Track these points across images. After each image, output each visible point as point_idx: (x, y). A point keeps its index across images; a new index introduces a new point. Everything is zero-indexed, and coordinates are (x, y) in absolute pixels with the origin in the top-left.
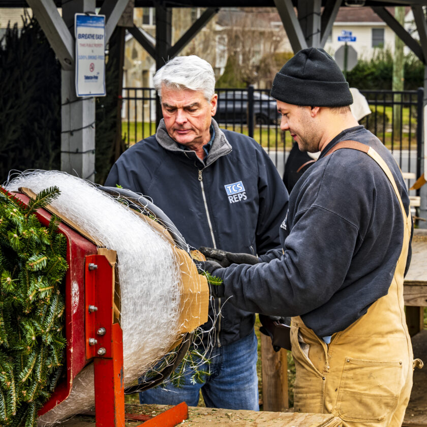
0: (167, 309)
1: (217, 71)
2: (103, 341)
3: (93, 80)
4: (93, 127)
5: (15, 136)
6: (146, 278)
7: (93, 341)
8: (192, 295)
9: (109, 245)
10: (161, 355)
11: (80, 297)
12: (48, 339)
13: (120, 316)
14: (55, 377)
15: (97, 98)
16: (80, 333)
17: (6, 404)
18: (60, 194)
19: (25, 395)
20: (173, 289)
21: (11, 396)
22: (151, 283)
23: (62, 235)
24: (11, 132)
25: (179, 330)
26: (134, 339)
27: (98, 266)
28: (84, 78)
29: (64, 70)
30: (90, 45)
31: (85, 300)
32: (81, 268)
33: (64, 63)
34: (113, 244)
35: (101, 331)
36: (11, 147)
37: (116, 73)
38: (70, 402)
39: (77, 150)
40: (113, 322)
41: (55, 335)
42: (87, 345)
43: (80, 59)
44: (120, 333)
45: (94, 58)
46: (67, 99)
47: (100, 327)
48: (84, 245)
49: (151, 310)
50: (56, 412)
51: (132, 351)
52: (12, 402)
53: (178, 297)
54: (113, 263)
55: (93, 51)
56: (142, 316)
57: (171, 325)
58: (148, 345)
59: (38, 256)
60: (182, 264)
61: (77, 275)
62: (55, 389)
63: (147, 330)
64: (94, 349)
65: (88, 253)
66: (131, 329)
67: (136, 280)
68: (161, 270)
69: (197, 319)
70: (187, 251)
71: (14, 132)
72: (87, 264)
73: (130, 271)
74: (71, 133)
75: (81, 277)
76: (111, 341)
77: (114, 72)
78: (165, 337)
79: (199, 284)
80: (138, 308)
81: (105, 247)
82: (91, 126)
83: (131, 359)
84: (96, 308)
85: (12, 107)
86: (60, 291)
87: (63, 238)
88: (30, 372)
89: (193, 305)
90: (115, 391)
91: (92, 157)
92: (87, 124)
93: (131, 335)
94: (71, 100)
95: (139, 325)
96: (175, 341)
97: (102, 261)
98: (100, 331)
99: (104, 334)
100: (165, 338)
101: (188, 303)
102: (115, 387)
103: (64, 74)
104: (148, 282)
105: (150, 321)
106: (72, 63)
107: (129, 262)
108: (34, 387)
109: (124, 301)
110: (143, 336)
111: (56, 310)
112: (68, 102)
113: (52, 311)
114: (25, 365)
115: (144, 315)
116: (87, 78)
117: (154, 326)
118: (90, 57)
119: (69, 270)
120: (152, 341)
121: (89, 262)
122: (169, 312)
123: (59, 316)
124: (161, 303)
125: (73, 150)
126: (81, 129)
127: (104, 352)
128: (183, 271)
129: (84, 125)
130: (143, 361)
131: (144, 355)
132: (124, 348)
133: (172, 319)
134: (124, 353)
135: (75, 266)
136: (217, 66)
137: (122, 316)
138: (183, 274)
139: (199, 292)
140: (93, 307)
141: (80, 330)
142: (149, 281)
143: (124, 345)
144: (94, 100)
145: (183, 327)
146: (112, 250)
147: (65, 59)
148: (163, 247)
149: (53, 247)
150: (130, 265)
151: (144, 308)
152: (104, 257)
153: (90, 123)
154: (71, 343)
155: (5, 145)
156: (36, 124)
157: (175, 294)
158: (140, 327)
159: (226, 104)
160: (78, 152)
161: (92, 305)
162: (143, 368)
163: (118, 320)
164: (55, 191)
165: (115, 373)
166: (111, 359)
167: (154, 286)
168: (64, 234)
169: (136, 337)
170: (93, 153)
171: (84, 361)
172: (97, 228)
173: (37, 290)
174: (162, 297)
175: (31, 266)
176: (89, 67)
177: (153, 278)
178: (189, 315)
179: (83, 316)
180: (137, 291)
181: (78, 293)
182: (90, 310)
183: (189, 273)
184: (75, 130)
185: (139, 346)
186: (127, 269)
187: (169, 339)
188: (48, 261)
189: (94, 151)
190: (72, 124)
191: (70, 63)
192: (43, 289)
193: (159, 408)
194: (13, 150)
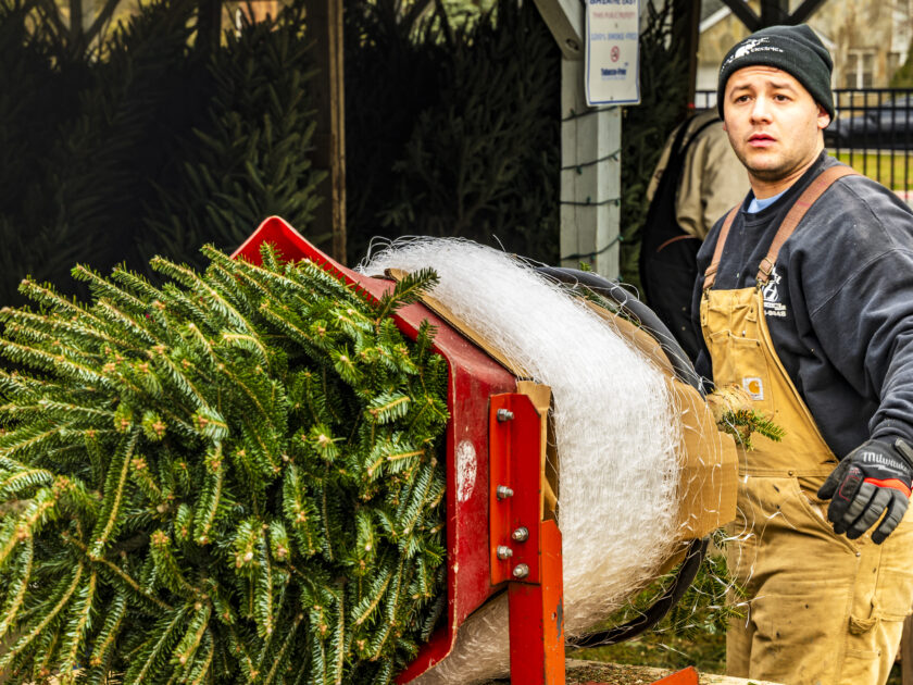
0: (652, 496)
1: (893, 58)
2: (525, 551)
3: (617, 76)
4: (616, 159)
5: (510, 175)
6: (610, 438)
7: (504, 551)
8: (705, 470)
9: (540, 375)
10: (644, 579)
11: (478, 472)
12: (411, 547)
13: (557, 506)
14: (430, 616)
15: (624, 108)
16: (478, 536)
17: (327, 663)
18: (438, 282)
19: (362, 648)
20: (665, 457)
21: (335, 648)
22: (621, 447)
23: (439, 358)
24: (502, 170)
25: (679, 534)
26: (585, 549)
27: (515, 413)
28: (600, 72)
29: (566, 59)
30: (611, 16)
31: (489, 476)
32: (482, 418)
33: (565, 47)
34: (546, 373)
35: (520, 534)
36: (504, 193)
37: (684, 64)
38: (469, 660)
39: (588, 199)
40: (542, 518)
41: (427, 540)
42: (494, 559)
43: (594, 39)
44: (557, 538)
45: (619, 37)
46: (572, 111)
47: (519, 527)
48: (489, 375)
49: (620, 497)
50: (446, 677)
51: (583, 572)
52: (335, 660)
53: (675, 473)
54: (542, 409)
55: (616, 26)
56: (602, 508)
57: (660, 524)
58: (614, 561)
59: (391, 395)
60: (686, 411)
61: (471, 431)
62: (430, 637)
63: (612, 532)
64: (509, 565)
65: (497, 390)
66: (580, 530)
67: (591, 441)
68: (642, 423)
69: (715, 515)
70: (696, 387)
71: (508, 168)
72: (493, 411)
73: (578, 424)
74: (578, 169)
75: (481, 434)
76: (538, 553)
77: (680, 62)
78: (648, 547)
79: (718, 448)
80: (594, 493)
81: (532, 379)
82: (612, 156)
83: (579, 586)
84: (511, 492)
85: (505, 126)
86: (438, 459)
87: (441, 362)
88: (374, 606)
89: (706, 488)
90: (546, 643)
91: (616, 212)
92: (607, 154)
93: (580, 541)
94: (578, 113)
95: (595, 523)
96: (672, 554)
97: (521, 404)
98: (518, 534)
99: (526, 539)
100: (648, 549)
101: (695, 486)
102: (546, 637)
103: (567, 68)
104: (613, 444)
105: (617, 518)
106: (580, 47)
107: (577, 407)
108: (383, 635)
109: (566, 480)
110: (604, 545)
111: (425, 494)
112: (573, 116)
113: (418, 496)
114: (365, 594)
115: (605, 505)
116: (606, 72)
117: (625, 526)
118: (612, 36)
119: (450, 422)
120: (623, 554)
121: (499, 407)
122: (656, 500)
123: (433, 505)
124: (640, 483)
125: (581, 198)
126: (595, 162)
127: (526, 572)
128: (688, 424)
129: (601, 155)
130: (605, 590)
131: (608, 578)
132: (564, 567)
133: (663, 514)
134: (564, 574)
135: (468, 414)
136: (894, 49)
137: (560, 507)
138: (686, 430)
139: (719, 465)
140: (504, 490)
141: (479, 532)
142: (616, 442)
143: (564, 560)
144: (619, 111)
145: (685, 529)
146: (543, 386)
147: (568, 41)
148: (649, 380)
149: (424, 378)
150: (579, 413)
151: (605, 492)
152: (526, 398)
153: (613, 151)
154: (454, 556)
155: (492, 192)
156: (545, 155)
157: (669, 468)
158: (598, 528)
159: (893, 116)
160: (590, 203)
161: (503, 484)
162: (609, 602)
163: (552, 514)
164: (430, 276)
165: (545, 612)
166: (538, 585)
167: (626, 452)
168: (444, 356)
169: (590, 546)
170: (616, 204)
171: (486, 588)
172: (518, 344)
173: (385, 459)
174: (641, 474)
175: (374, 415)
176: (609, 53)
177: (624, 438)
178: (697, 505)
179: (486, 506)
180: (592, 463)
181: (475, 463)
182: (499, 495)
183: (698, 428)
184: (583, 165)
185: (596, 563)
186: (572, 421)
187: (657, 550)
188: (411, 404)
189: (619, 202)
190: (579, 155)
191: (577, 48)
192: (398, 457)
193: (652, 674)
194: (506, 200)
